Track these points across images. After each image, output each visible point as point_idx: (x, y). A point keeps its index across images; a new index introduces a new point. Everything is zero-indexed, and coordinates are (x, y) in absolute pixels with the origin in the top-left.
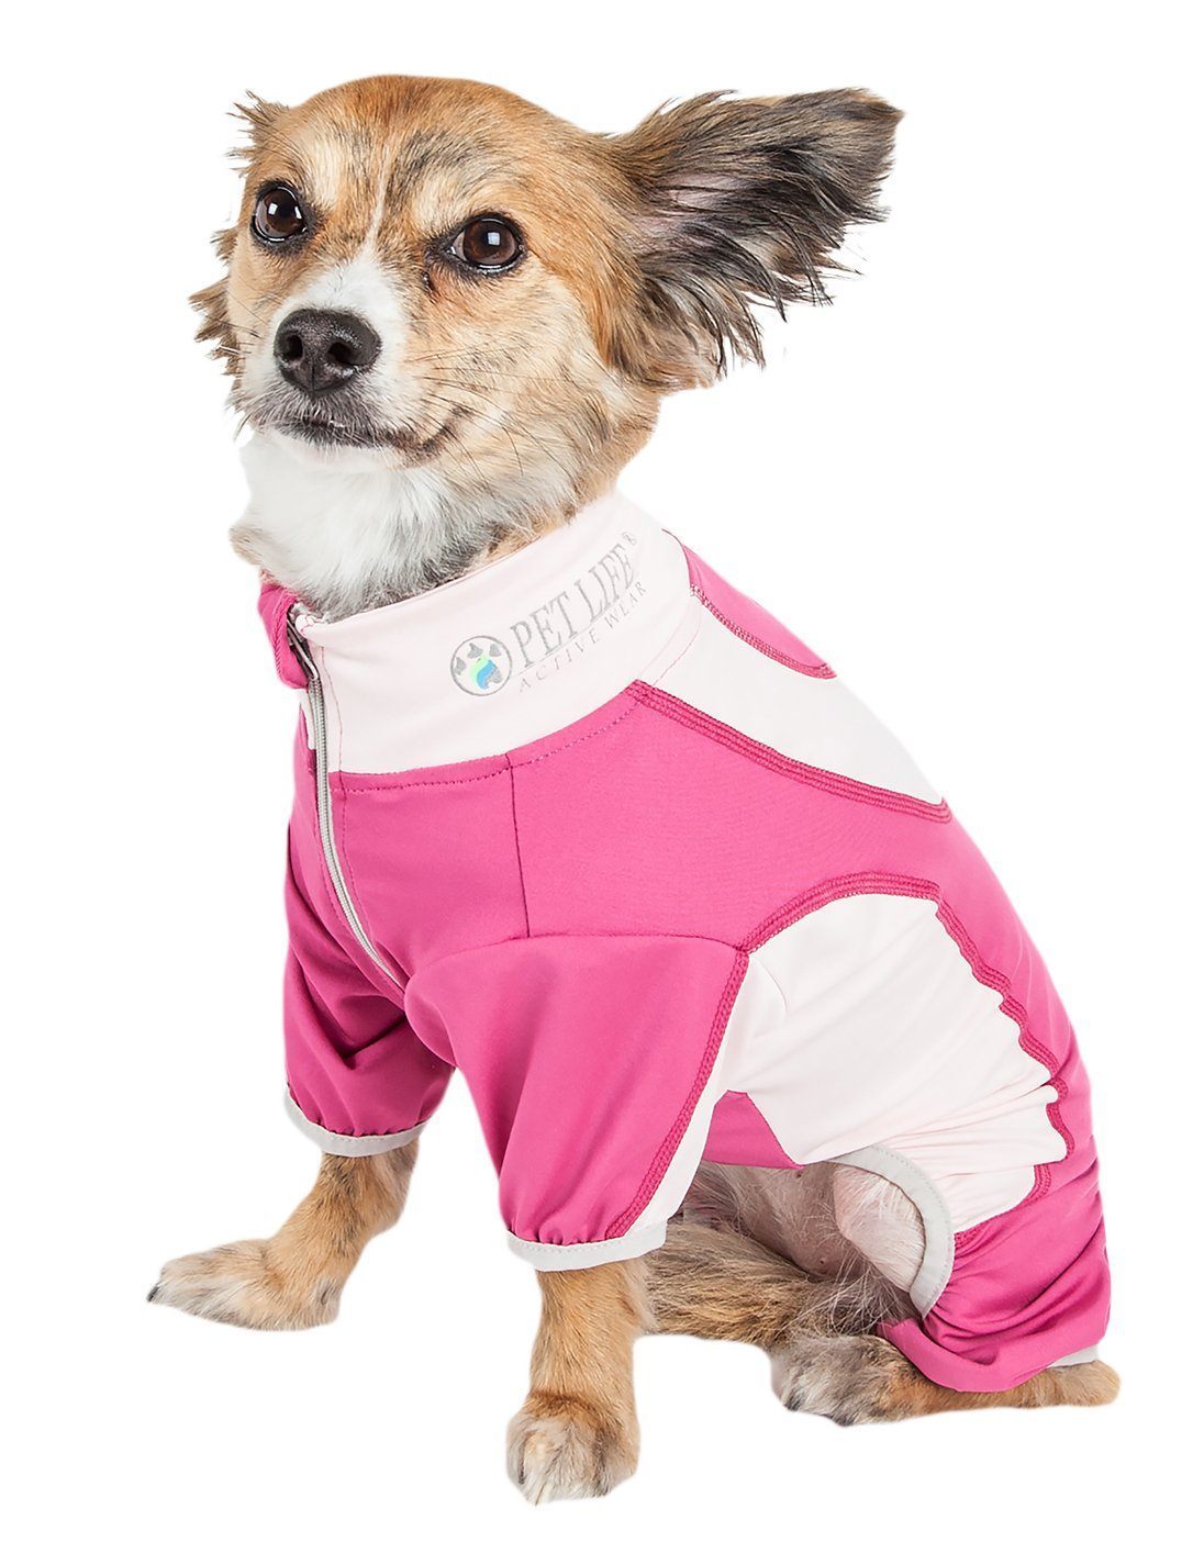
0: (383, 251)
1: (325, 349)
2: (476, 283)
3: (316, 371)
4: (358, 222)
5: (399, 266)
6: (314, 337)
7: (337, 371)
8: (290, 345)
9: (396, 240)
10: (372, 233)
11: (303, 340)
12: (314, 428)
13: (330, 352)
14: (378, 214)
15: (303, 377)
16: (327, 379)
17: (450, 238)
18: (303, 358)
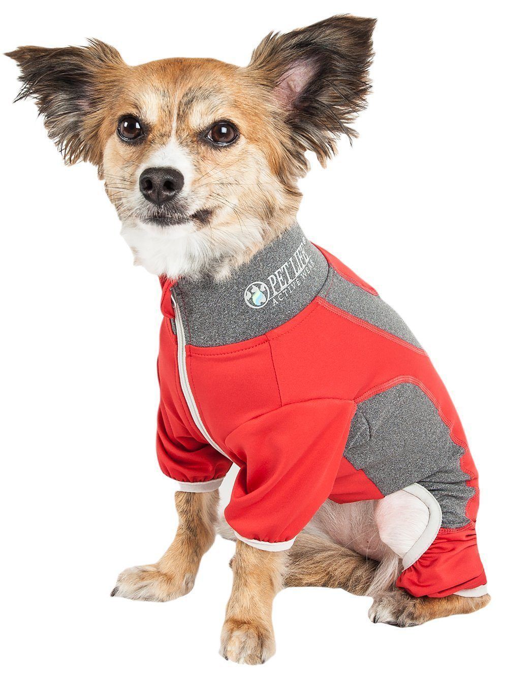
0: (179, 140)
1: (162, 184)
2: (219, 150)
3: (159, 194)
4: (167, 128)
5: (187, 146)
6: (157, 179)
7: (168, 194)
8: (147, 184)
9: (184, 135)
10: (173, 132)
11: (152, 181)
12: (160, 219)
13: (164, 185)
14: (174, 124)
15: (154, 197)
16: (164, 197)
17: (207, 132)
18: (153, 189)
